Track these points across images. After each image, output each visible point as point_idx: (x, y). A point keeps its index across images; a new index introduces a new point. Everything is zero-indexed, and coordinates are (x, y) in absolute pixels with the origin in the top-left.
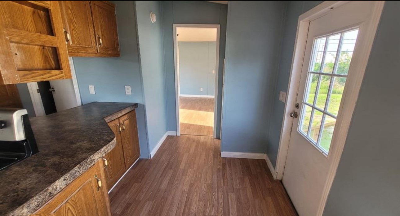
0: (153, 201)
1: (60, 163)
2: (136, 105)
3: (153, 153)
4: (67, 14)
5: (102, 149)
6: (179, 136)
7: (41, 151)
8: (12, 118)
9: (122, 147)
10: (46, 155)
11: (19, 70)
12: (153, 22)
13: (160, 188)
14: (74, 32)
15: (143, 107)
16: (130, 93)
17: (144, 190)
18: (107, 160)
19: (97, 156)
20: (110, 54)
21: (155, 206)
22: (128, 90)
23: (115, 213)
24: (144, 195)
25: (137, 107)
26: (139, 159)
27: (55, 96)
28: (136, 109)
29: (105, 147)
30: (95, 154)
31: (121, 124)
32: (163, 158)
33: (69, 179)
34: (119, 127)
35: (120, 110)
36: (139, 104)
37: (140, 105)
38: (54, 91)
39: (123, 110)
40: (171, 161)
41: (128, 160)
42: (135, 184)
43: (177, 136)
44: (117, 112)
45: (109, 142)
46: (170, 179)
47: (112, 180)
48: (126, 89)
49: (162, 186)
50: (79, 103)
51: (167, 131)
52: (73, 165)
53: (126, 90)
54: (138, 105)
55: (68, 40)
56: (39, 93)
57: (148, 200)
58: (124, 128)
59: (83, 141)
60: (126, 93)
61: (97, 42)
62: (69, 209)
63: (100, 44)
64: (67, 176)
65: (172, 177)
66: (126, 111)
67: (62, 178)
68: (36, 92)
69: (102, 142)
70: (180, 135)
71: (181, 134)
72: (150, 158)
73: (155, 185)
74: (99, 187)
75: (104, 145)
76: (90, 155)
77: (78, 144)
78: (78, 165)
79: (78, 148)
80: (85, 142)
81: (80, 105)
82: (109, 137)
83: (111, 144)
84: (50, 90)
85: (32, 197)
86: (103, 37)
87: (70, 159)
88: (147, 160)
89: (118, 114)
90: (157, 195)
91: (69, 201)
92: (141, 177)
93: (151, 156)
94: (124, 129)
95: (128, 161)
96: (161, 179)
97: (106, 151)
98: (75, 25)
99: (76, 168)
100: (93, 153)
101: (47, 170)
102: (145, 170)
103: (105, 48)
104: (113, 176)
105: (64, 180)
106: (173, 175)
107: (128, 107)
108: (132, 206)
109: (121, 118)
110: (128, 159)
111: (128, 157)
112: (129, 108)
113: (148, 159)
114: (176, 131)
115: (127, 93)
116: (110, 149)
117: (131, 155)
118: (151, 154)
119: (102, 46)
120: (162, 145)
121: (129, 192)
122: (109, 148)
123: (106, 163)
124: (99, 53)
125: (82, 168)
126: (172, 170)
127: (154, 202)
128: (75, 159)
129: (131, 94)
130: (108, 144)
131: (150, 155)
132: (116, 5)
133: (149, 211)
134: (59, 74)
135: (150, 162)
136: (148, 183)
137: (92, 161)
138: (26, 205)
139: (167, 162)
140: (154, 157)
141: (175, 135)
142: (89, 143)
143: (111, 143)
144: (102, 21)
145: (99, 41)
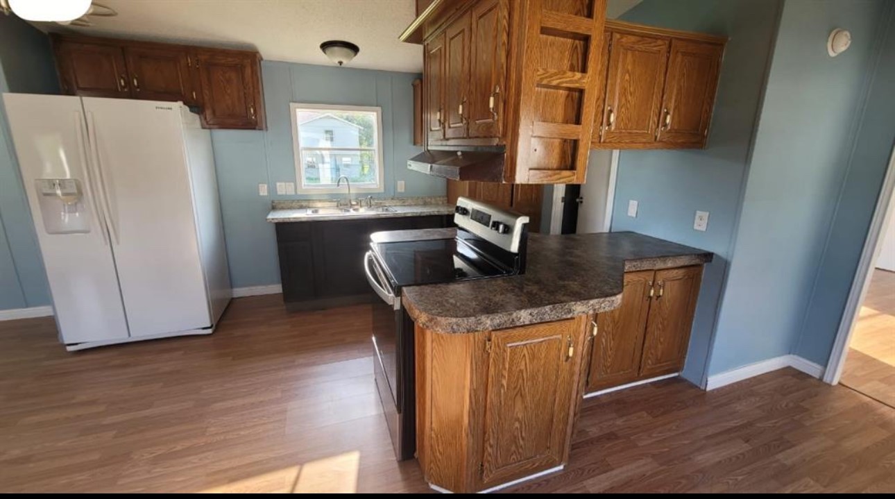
0: (661, 465)
1: (536, 294)
2: (708, 256)
3: (716, 381)
4: (622, 79)
5: (592, 302)
6: (829, 385)
7: (527, 275)
8: (515, 223)
9: (646, 328)
10: (529, 280)
11: (530, 169)
12: (832, 54)
13: (691, 456)
14: (623, 110)
15: (725, 266)
16: (703, 228)
17: (654, 435)
18: (598, 326)
19: (580, 307)
20: (683, 143)
21: (660, 477)
22: (701, 222)
23: (588, 430)
24: (649, 442)
25: (711, 261)
26: (679, 376)
27: (581, 210)
28: (705, 265)
29: (596, 301)
30: (579, 303)
31: (658, 284)
32: (740, 407)
33: (535, 317)
34: (651, 289)
35: (664, 257)
36: (717, 255)
37: (719, 257)
38: (581, 202)
39: (671, 258)
40: (758, 425)
41: (650, 362)
42: (644, 412)
43: (821, 379)
44: (655, 258)
45: (607, 296)
46: (730, 459)
47: (604, 376)
48: (697, 217)
49: (700, 458)
50: (606, 229)
51: (789, 353)
52: (547, 302)
53: (697, 221)
54: (714, 257)
55: (609, 124)
56: (563, 204)
57: (653, 456)
58: (661, 294)
59: (575, 281)
60: (695, 225)
61: (661, 121)
62: (524, 355)
63: (665, 125)
64: (535, 311)
65: (738, 458)
66: (677, 261)
67: (529, 311)
68: (560, 201)
69: (597, 292)
70: (835, 382)
71: (840, 383)
72: (702, 388)
73: (685, 444)
74: (568, 357)
75: (597, 298)
76: (571, 301)
77: (566, 282)
78: (551, 306)
79: (564, 286)
80: (576, 283)
81: (607, 231)
82: (611, 289)
83: (609, 301)
84: (578, 200)
85: (497, 312)
86: (677, 111)
87: (548, 295)
88: (692, 386)
89: (655, 262)
90: (676, 462)
91: (528, 346)
92: (662, 410)
93: (706, 384)
94: (660, 296)
95: (649, 364)
96: (704, 442)
97: (597, 307)
98: (630, 98)
99: (547, 308)
100: (576, 301)
101: (521, 296)
102: (679, 404)
103: (673, 131)
104: (609, 371)
105: (530, 314)
106: (741, 457)
107: (686, 255)
108: (616, 442)
109: (662, 272)
110: (649, 358)
111: (651, 356)
112: (688, 258)
113: (697, 387)
114: (825, 366)
115: (696, 227)
116: (604, 308)
117: (659, 354)
118: (709, 379)
119: (669, 128)
120: (754, 378)
121: (625, 418)
122: (603, 305)
123: (595, 333)
124: (660, 141)
125: (554, 312)
126: (746, 444)
127: (661, 468)
128: (552, 297)
129: (704, 230)
130: (603, 299)
131: (707, 381)
132: (730, 39)
133: (644, 475)
134: (569, 177)
135: (700, 395)
136: (670, 430)
137: (570, 311)
138: (491, 317)
139: (745, 421)
140: (715, 392)
141: (817, 376)
142: (580, 287)
143: (608, 299)
144: (683, 80)
145: (665, 118)
